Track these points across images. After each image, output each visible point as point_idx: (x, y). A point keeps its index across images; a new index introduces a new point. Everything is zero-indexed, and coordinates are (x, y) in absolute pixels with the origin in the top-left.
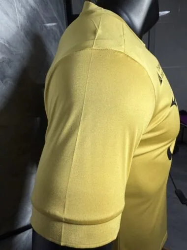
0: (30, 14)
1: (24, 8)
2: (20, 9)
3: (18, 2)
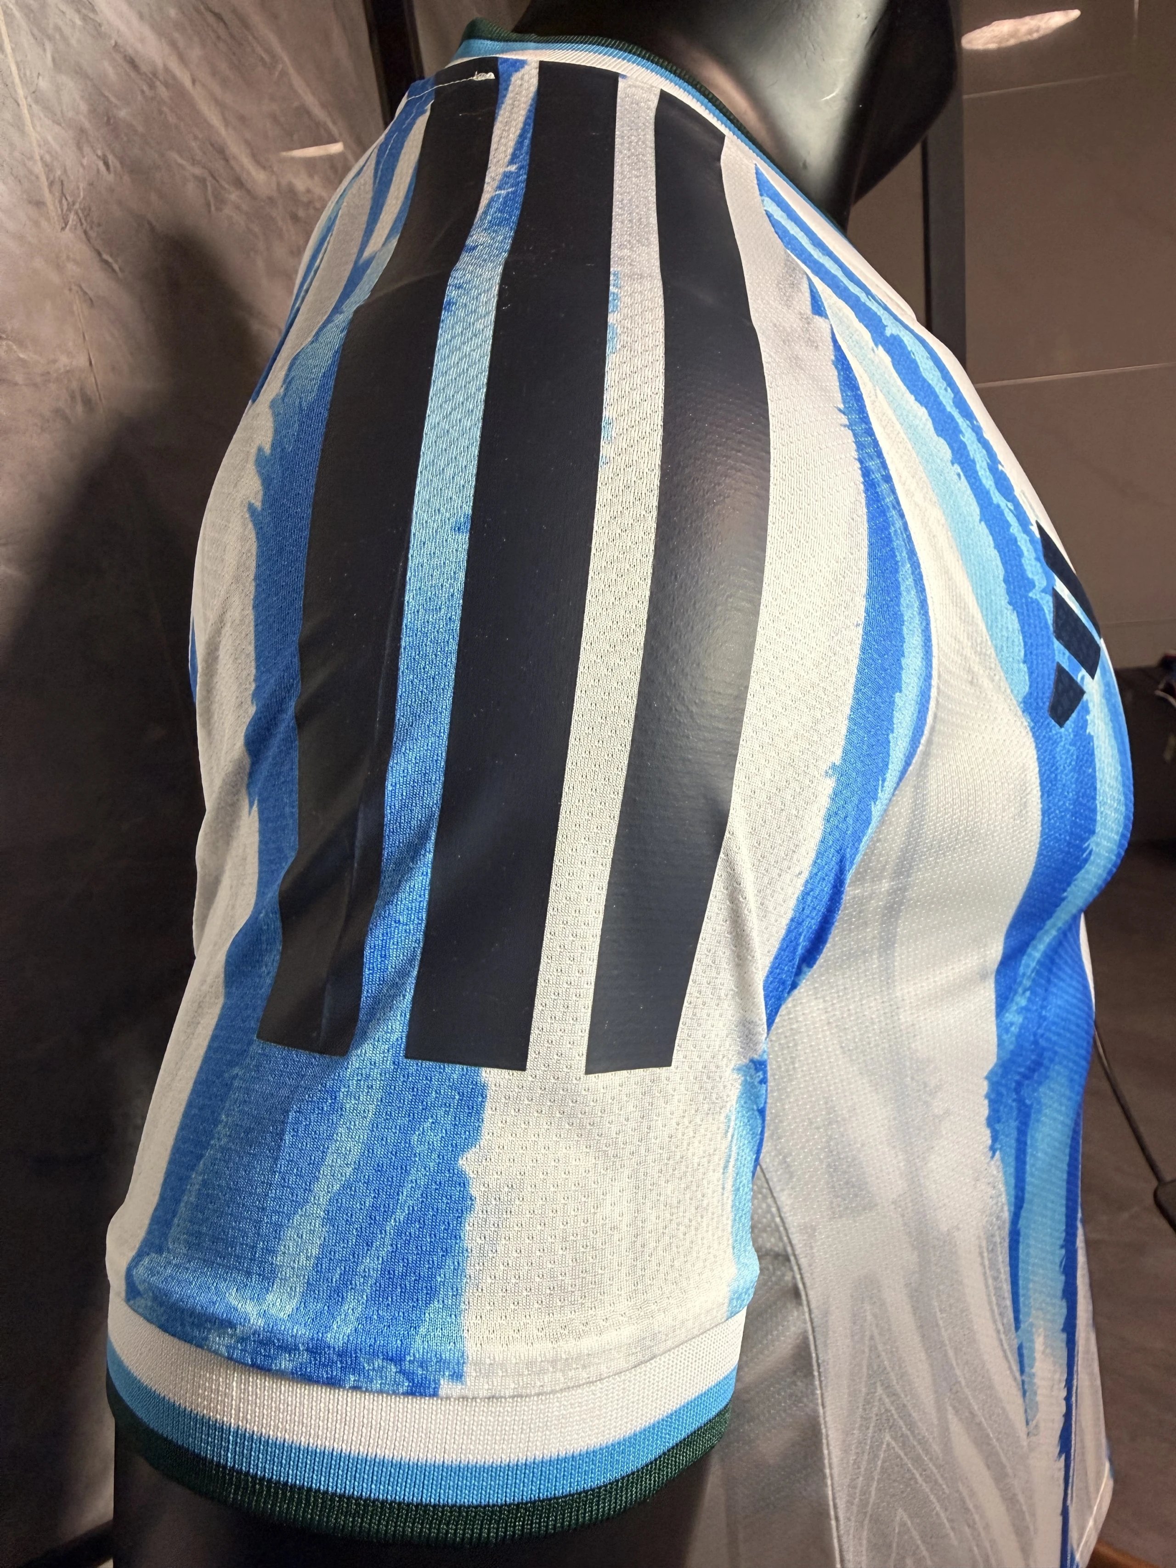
1: (79, 72)
3: (26, 40)
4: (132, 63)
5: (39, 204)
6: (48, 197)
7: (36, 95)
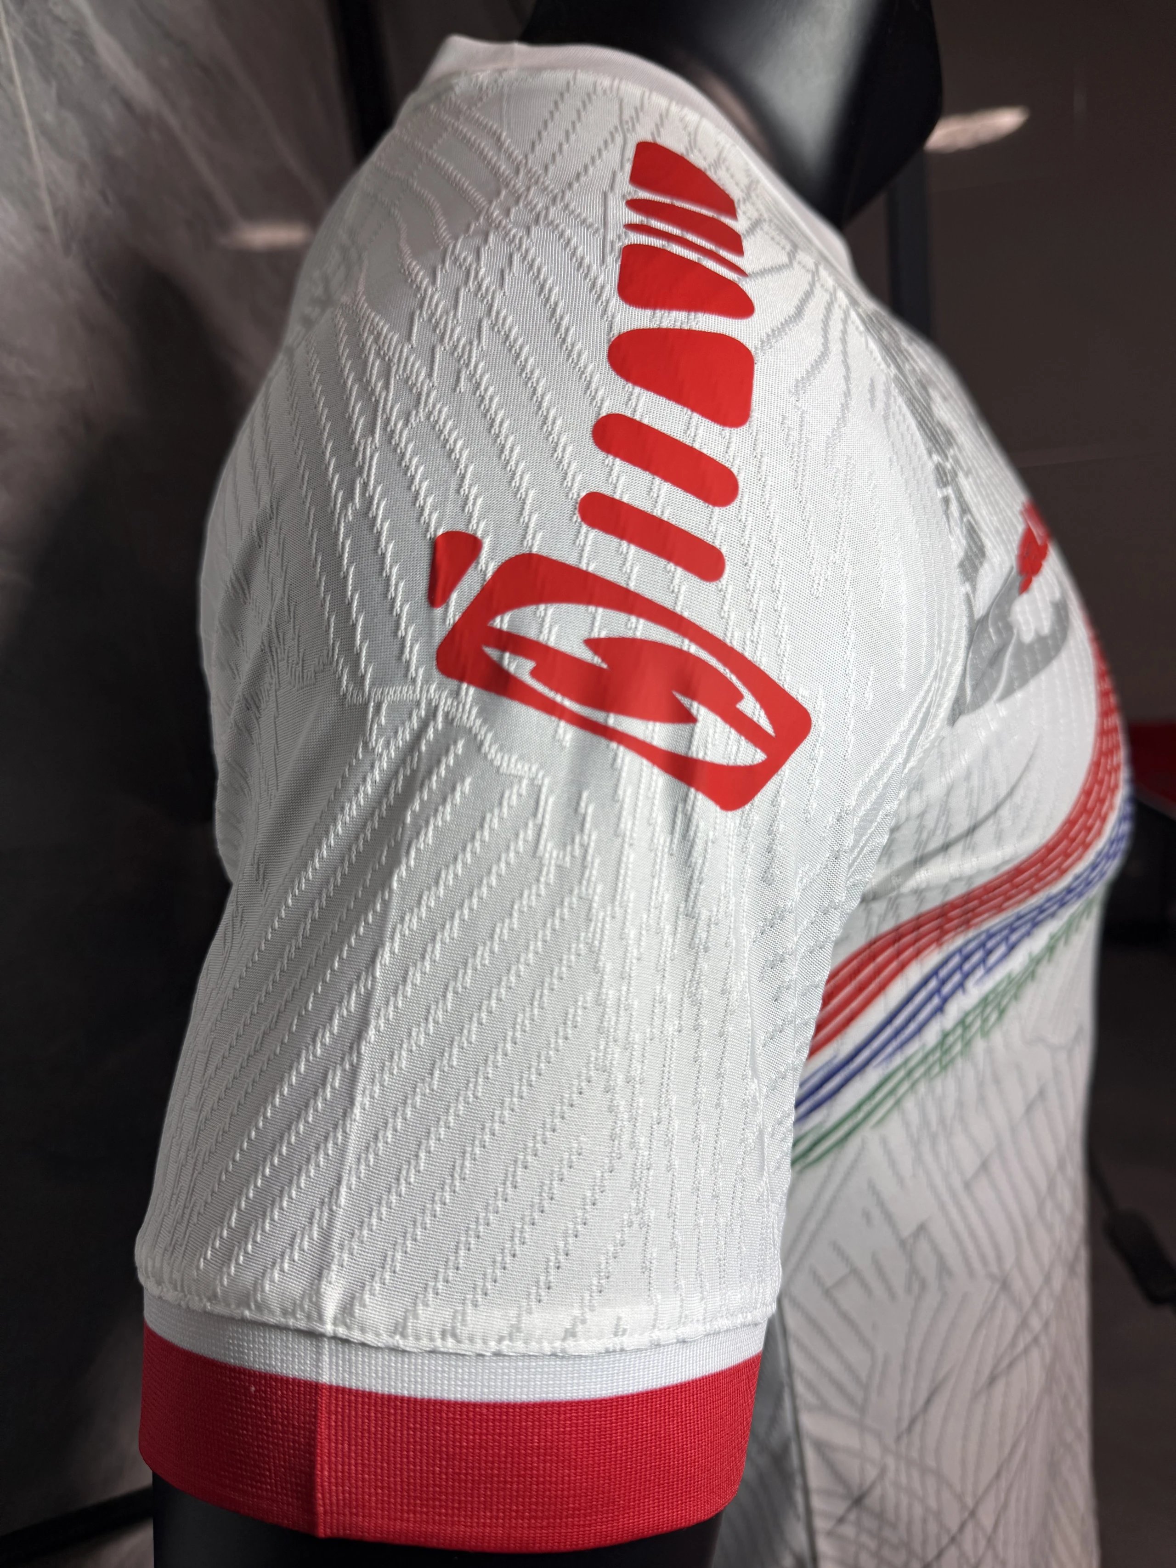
0: (119, 152)
1: (81, 110)
2: (49, 117)
3: (34, 75)
4: (128, 105)
5: (44, 229)
6: (52, 224)
7: (43, 129)
